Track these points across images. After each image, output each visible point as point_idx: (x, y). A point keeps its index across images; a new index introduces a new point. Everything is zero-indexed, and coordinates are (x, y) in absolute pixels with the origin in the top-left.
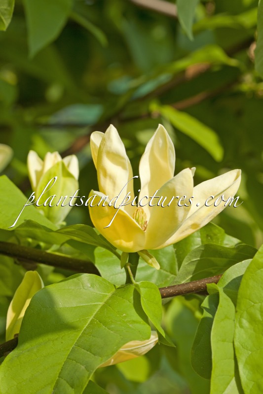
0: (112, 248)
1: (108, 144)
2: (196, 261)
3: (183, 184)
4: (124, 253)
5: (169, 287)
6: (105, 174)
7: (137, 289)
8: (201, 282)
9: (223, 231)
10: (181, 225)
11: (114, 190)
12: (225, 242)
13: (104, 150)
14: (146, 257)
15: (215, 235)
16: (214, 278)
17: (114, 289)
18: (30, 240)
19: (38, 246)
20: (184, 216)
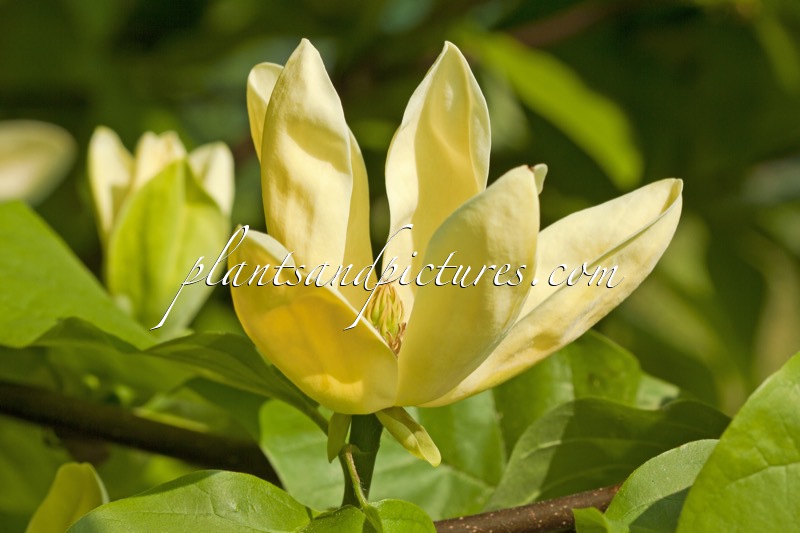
0: (305, 403)
1: (294, 94)
2: (551, 448)
3: (508, 214)
4: (336, 416)
5: (467, 519)
6: (285, 184)
7: (372, 520)
8: (562, 505)
9: (634, 363)
10: (502, 337)
11: (310, 231)
12: (641, 395)
13: (282, 113)
14: (402, 428)
15: (614, 374)
16: (598, 495)
17: (307, 521)
18: (92, 382)
19: (113, 399)
20: (511, 309)
